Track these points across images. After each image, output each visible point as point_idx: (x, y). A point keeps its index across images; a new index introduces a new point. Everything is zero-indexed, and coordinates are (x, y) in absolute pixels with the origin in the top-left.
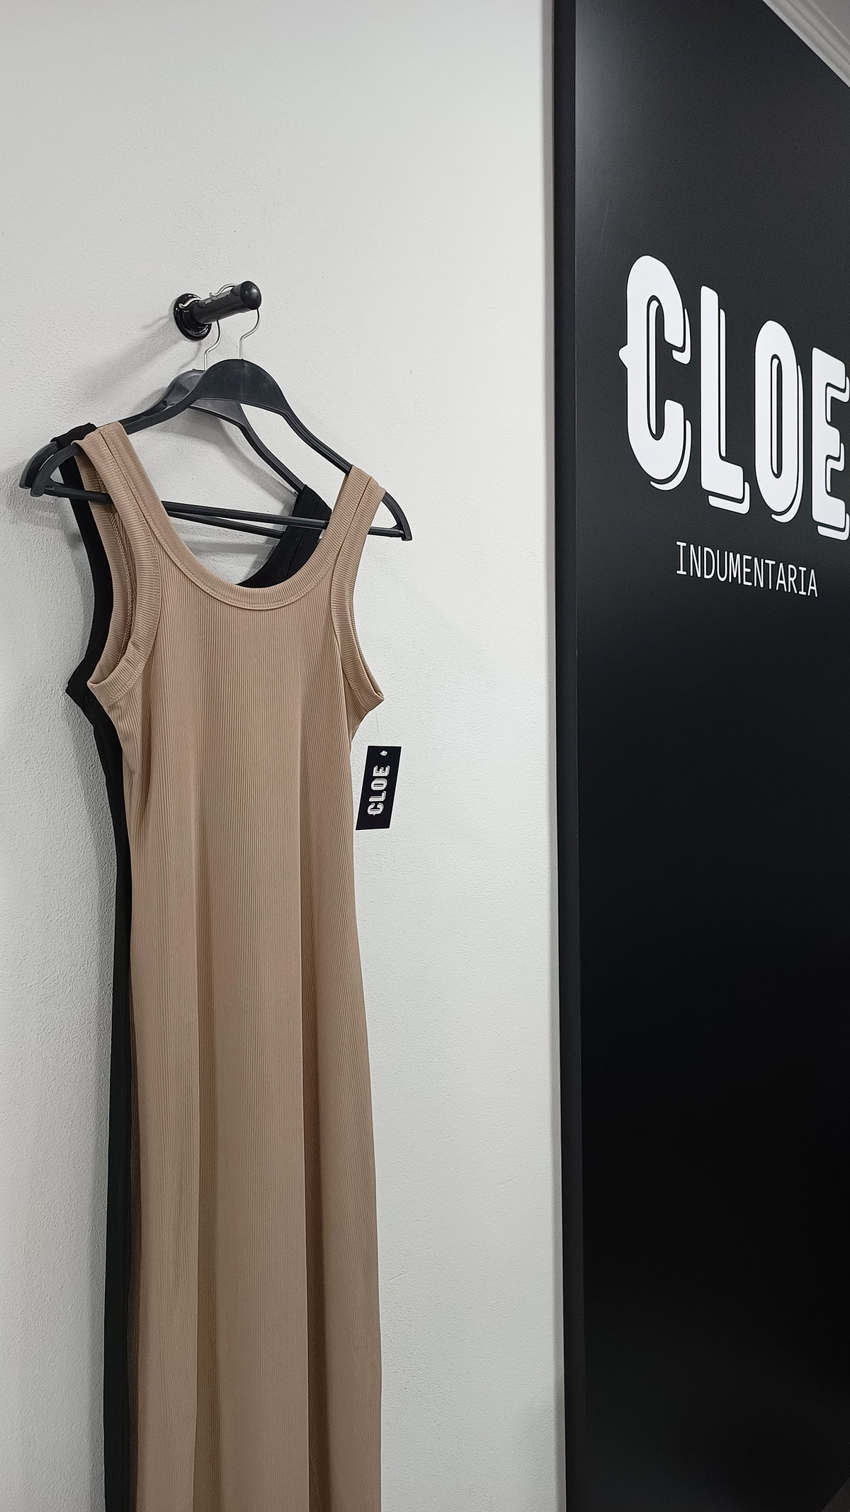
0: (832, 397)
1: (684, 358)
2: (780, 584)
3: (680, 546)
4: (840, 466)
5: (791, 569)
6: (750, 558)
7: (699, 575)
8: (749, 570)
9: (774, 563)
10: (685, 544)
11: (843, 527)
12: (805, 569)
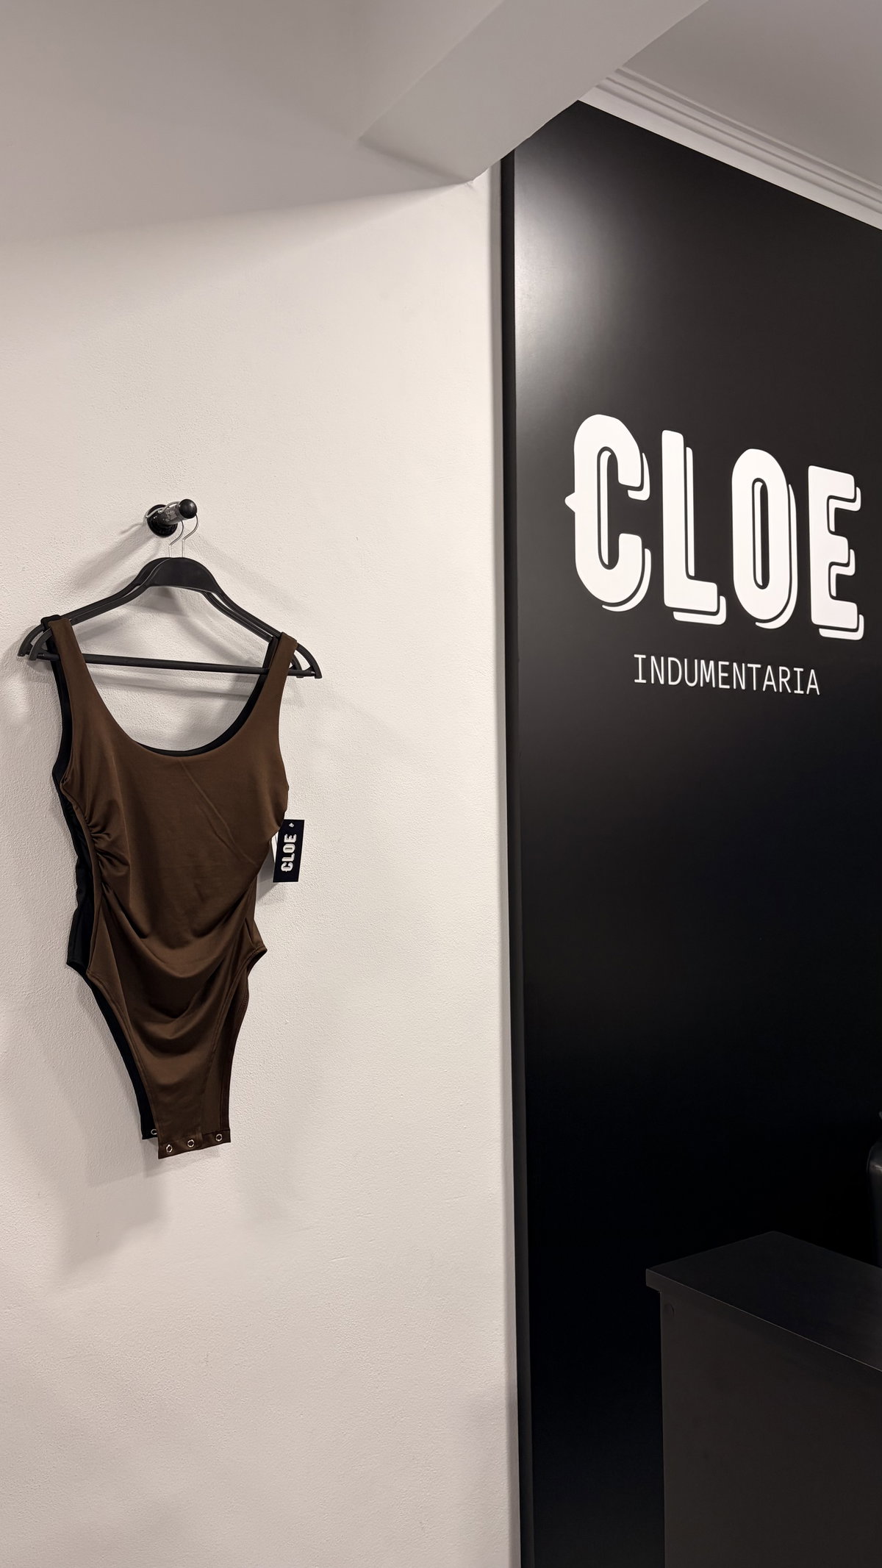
0: (838, 511)
1: (644, 495)
2: (767, 686)
3: (638, 658)
4: (850, 571)
5: (783, 671)
6: (727, 663)
7: (662, 682)
8: (726, 675)
9: (759, 666)
10: (644, 656)
11: (855, 627)
12: (802, 670)
